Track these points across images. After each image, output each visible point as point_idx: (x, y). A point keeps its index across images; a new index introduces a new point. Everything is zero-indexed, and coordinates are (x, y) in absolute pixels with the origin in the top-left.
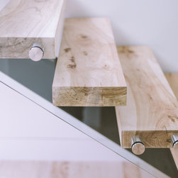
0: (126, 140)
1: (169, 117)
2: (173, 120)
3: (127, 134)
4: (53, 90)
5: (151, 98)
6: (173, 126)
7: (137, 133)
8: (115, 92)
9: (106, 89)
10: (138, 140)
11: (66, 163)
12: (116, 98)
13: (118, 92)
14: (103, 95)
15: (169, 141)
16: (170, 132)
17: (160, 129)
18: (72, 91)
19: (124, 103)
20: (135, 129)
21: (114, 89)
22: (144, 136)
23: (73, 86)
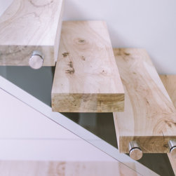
0: (124, 145)
1: (166, 122)
2: (170, 126)
3: (125, 139)
5: (148, 102)
6: (170, 132)
7: (135, 138)
8: (113, 98)
9: (105, 95)
10: (136, 145)
11: (63, 163)
12: (114, 104)
13: (116, 98)
14: (100, 101)
15: (166, 146)
16: (167, 137)
17: (157, 134)
18: (71, 97)
19: (121, 109)
20: (132, 134)
21: (112, 95)
22: (141, 142)
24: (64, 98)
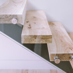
0: (52, 58)
1: (70, 48)
2: (71, 50)
3: (53, 55)
4: (22, 37)
5: (62, 41)
6: (71, 52)
7: (57, 55)
8: (47, 37)
9: (44, 36)
12: (48, 40)
13: (49, 37)
14: (42, 39)
15: (70, 58)
16: (70, 54)
17: (66, 53)
18: (30, 37)
19: (51, 42)
20: (56, 53)
21: (47, 36)
23: (30, 35)
24: (27, 37)
